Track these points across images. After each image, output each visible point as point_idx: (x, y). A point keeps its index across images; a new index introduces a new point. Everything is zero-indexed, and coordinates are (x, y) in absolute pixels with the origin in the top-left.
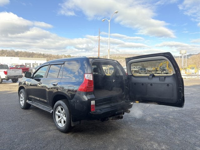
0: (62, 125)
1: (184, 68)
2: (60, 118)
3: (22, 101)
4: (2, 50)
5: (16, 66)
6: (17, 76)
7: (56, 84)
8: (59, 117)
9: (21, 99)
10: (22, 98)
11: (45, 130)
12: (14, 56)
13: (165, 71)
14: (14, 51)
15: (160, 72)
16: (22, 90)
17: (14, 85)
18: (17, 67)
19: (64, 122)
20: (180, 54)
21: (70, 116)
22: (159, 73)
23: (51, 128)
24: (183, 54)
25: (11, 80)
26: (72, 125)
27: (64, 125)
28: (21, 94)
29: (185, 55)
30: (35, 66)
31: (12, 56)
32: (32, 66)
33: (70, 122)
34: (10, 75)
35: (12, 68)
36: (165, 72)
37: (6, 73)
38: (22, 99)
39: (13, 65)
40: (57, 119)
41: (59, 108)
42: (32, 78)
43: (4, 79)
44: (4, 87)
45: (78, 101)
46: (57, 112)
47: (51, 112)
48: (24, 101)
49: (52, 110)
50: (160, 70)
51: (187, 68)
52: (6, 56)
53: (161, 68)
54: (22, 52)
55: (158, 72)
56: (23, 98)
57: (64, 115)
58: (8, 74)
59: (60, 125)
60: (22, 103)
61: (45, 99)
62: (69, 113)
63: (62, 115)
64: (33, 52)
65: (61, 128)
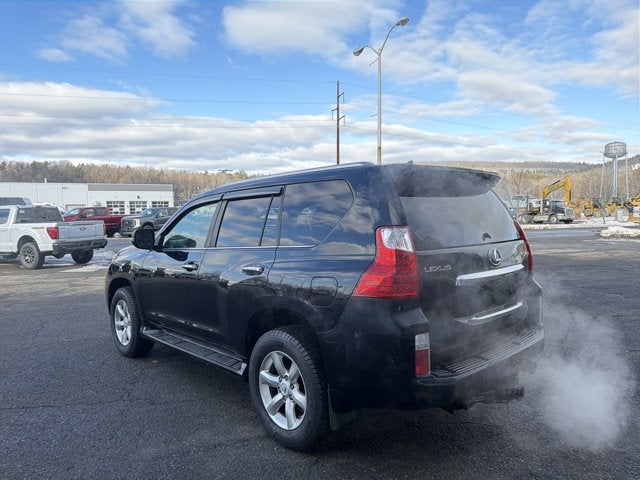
0: (287, 423)
1: (622, 203)
2: (279, 397)
3: (122, 328)
4: (34, 164)
5: (82, 210)
6: (89, 242)
7: (258, 269)
8: (274, 391)
9: (119, 323)
10: (122, 319)
11: (222, 439)
12: (72, 182)
13: (563, 212)
14: (69, 166)
15: (546, 218)
16: (121, 292)
17: (82, 273)
18: (82, 215)
19: (298, 411)
20: (606, 155)
21: (324, 389)
22: (541, 222)
23: (244, 431)
24: (614, 157)
25: (70, 255)
26: (334, 426)
27: (296, 423)
28: (118, 306)
29: (621, 159)
30: (137, 209)
31: (66, 180)
32: (127, 211)
33: (326, 412)
34: (68, 240)
35: (69, 218)
36: (560, 216)
37: (53, 233)
38: (122, 323)
39: (70, 209)
40: (268, 401)
41: (276, 358)
42: (159, 248)
43: (49, 253)
44: (52, 280)
45: (357, 336)
46: (264, 374)
47: (241, 373)
48: (129, 331)
49: (244, 366)
50: (546, 209)
51: (634, 203)
52: (48, 181)
53: (548, 203)
54: (93, 166)
55: (537, 218)
56: (128, 319)
57: (296, 386)
58: (62, 238)
59: (279, 420)
60: (125, 335)
61: (214, 322)
62: (317, 381)
63: (286, 383)
64: (128, 167)
65: (285, 435)
